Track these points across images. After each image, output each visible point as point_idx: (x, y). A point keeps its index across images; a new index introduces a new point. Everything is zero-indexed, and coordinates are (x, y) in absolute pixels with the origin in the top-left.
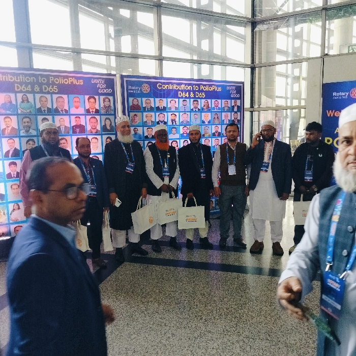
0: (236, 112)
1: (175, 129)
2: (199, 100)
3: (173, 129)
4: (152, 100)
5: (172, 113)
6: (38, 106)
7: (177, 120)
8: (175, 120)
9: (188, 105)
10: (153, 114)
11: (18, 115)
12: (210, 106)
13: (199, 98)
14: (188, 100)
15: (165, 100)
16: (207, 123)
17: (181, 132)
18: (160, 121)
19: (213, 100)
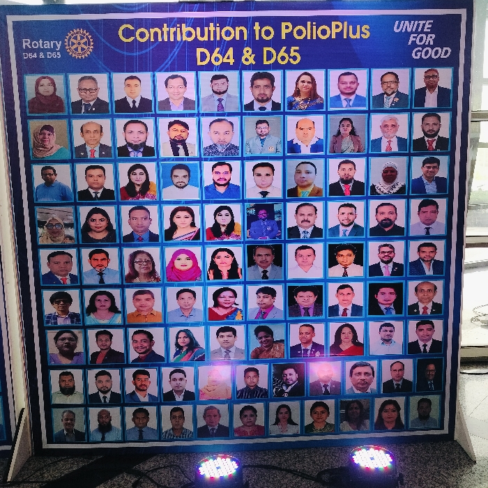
0: (431, 113)
1: (183, 172)
2: (277, 74)
3: (177, 172)
4: (102, 78)
5: (173, 119)
7: (192, 141)
8: (183, 142)
9: (233, 90)
10: (106, 123)
12: (321, 92)
13: (276, 66)
14: (233, 75)
15: (145, 76)
16: (305, 150)
17: (208, 181)
18: (130, 144)
19: (335, 74)
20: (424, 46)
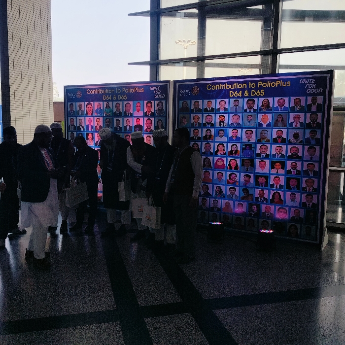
0: (314, 113)
1: (222, 132)
3: (220, 132)
5: (220, 115)
6: (115, 110)
7: (226, 121)
8: (223, 122)
9: (241, 105)
11: (103, 117)
12: (271, 105)
13: (256, 97)
18: (207, 122)
20: (311, 88)
